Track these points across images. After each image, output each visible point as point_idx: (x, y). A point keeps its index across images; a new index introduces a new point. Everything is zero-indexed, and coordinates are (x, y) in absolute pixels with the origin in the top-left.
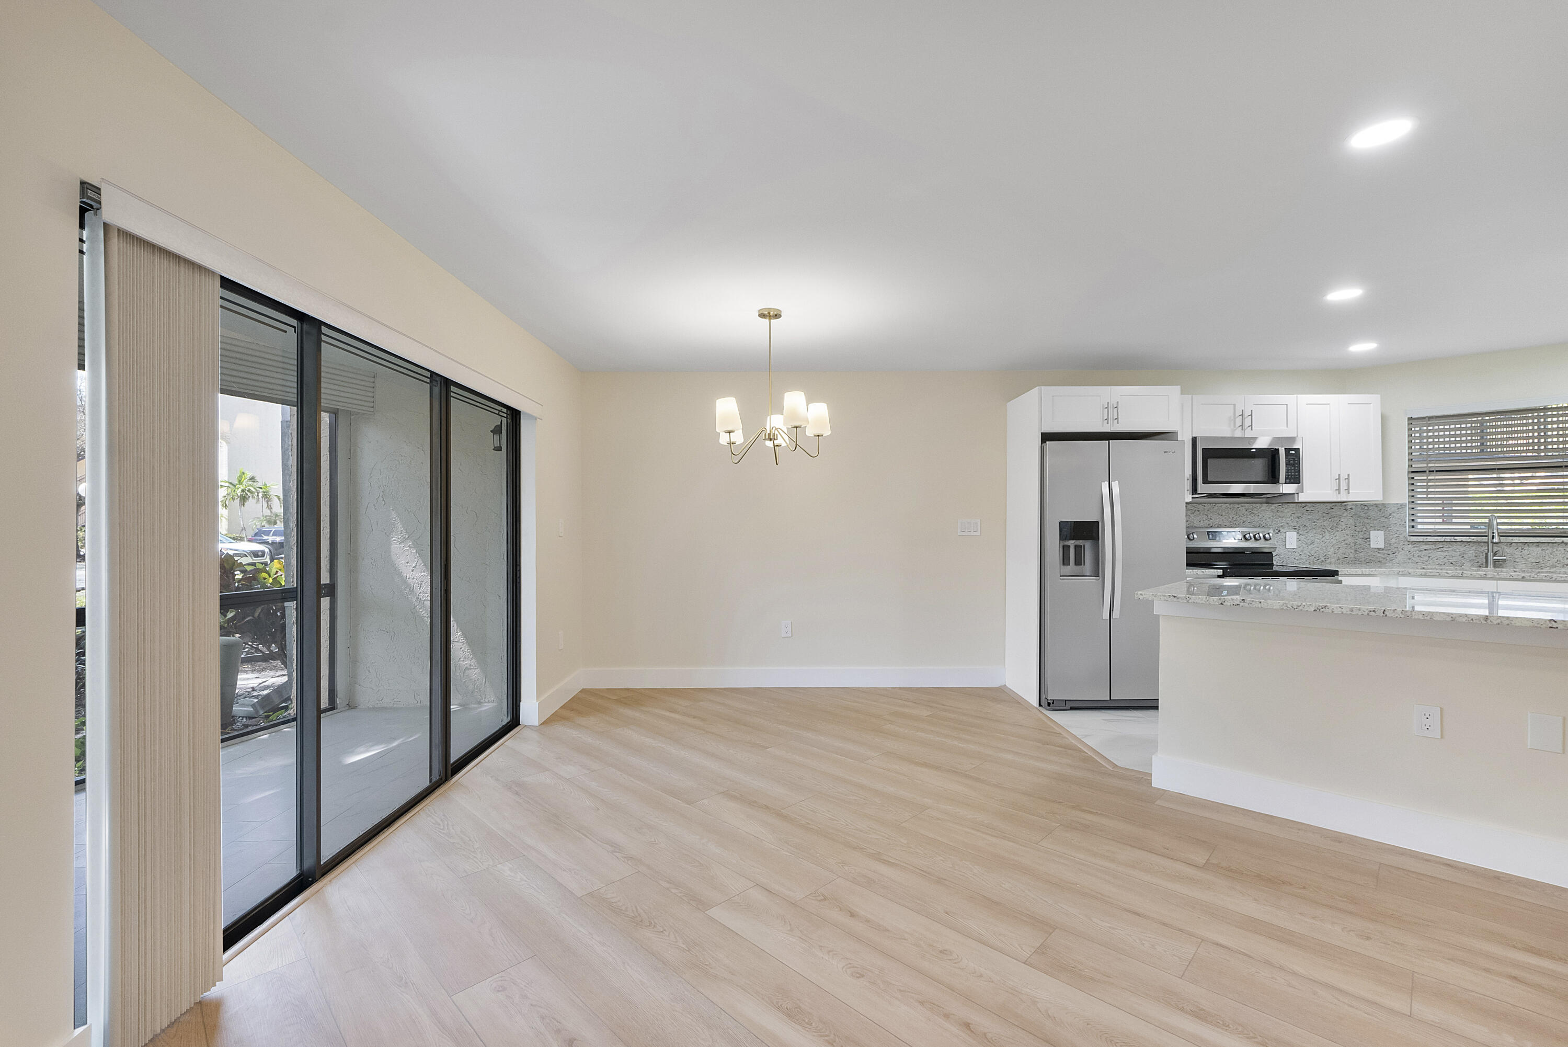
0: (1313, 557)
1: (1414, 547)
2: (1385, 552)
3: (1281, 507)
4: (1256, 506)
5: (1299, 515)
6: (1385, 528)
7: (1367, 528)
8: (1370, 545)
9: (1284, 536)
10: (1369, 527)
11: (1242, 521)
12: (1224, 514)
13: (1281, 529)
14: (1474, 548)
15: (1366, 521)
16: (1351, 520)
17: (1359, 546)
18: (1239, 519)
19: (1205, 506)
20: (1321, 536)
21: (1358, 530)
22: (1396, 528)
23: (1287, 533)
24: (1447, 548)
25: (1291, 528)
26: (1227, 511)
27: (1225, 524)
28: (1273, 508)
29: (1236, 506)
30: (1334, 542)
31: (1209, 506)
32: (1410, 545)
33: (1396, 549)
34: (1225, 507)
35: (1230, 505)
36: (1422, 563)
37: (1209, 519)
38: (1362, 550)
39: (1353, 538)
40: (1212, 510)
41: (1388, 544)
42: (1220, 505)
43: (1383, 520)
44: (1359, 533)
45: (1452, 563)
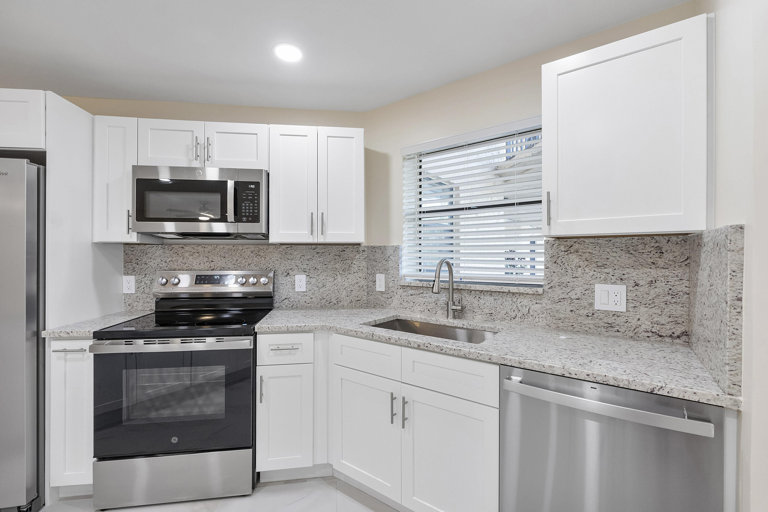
0: (325, 300)
1: (404, 291)
2: (385, 296)
3: (289, 249)
5: (309, 257)
6: (385, 271)
7: (374, 271)
8: (376, 288)
9: (294, 278)
10: (375, 270)
11: (247, 264)
12: (227, 256)
13: (290, 271)
15: (374, 263)
16: (364, 263)
17: (370, 289)
18: (244, 261)
19: (205, 248)
20: (333, 279)
21: (367, 272)
22: (392, 272)
26: (230, 253)
27: (229, 267)
28: (282, 250)
30: (346, 285)
32: (401, 290)
33: (392, 293)
34: (228, 249)
35: (233, 246)
36: (410, 309)
37: (210, 262)
38: (372, 294)
39: (367, 280)
40: (213, 252)
41: (387, 286)
42: (222, 246)
43: (384, 262)
44: (368, 275)
45: (429, 310)
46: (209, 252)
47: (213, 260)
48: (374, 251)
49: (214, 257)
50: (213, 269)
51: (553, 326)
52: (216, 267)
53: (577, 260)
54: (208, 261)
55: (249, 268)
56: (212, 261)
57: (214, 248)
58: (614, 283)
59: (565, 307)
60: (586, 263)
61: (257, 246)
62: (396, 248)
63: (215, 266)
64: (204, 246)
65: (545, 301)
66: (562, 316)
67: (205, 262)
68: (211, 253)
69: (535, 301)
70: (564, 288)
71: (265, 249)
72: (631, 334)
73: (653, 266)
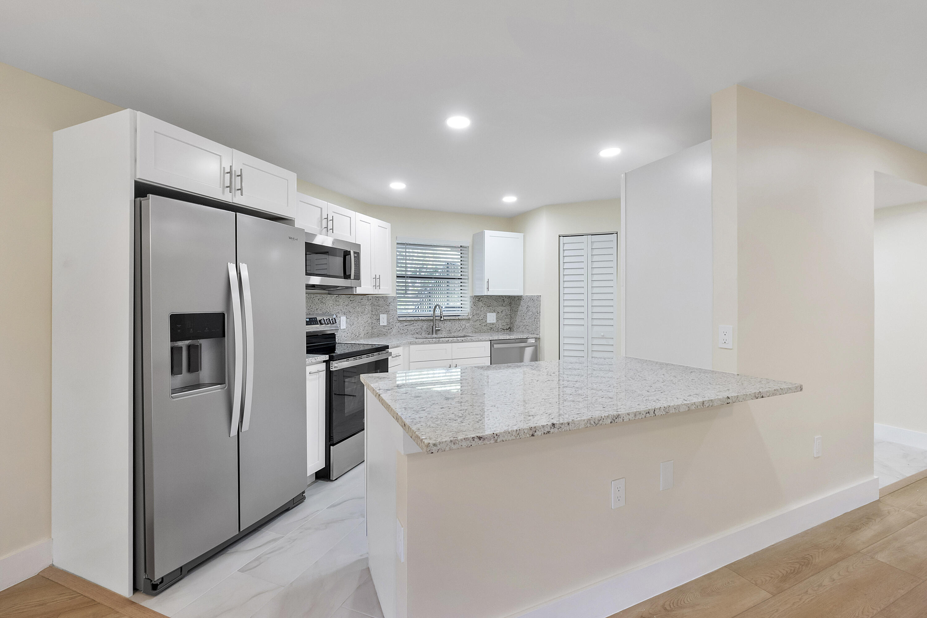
0: (354, 334)
1: (401, 324)
2: (387, 328)
3: (337, 297)
4: (324, 297)
5: (347, 304)
6: (387, 312)
7: (378, 312)
8: (380, 324)
9: (339, 319)
10: (379, 312)
11: (315, 309)
13: (338, 313)
14: (426, 323)
15: (378, 308)
16: (370, 307)
17: (374, 325)
18: (314, 307)
20: (357, 319)
21: (373, 313)
23: (341, 317)
24: (415, 324)
25: (343, 313)
28: (333, 298)
29: (312, 296)
30: (363, 323)
32: (399, 323)
33: (392, 326)
36: (405, 334)
38: (376, 328)
39: (372, 319)
41: (388, 322)
43: (386, 307)
44: (373, 316)
45: (417, 333)
48: (378, 299)
51: (474, 332)
53: (482, 304)
55: (317, 312)
58: (492, 312)
59: (478, 323)
60: (484, 305)
61: (322, 295)
62: (395, 298)
65: (471, 322)
66: (477, 327)
69: (467, 322)
70: (477, 316)
71: (325, 298)
72: (497, 331)
73: (502, 306)
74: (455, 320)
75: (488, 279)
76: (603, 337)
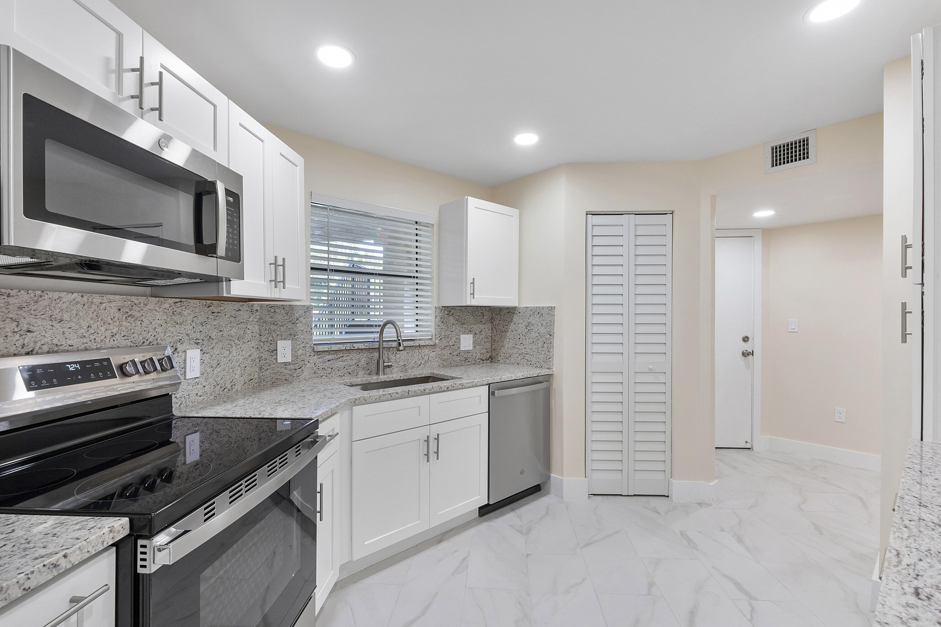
0: (219, 386)
1: (319, 358)
2: (292, 367)
3: (178, 304)
4: (137, 302)
5: (203, 320)
6: (292, 336)
7: (273, 337)
8: (277, 359)
9: (183, 357)
10: (275, 335)
11: (108, 334)
12: (66, 317)
13: (178, 345)
14: (365, 355)
15: (273, 327)
16: (256, 326)
17: (264, 362)
18: (103, 329)
19: (9, 296)
20: (228, 352)
21: (263, 339)
22: (302, 337)
23: (188, 351)
24: (346, 357)
25: (192, 342)
26: (74, 312)
27: (70, 342)
28: (167, 306)
29: (97, 299)
30: (241, 360)
31: (24, 296)
32: (316, 357)
33: (303, 362)
34: (71, 302)
35: (82, 296)
36: (326, 376)
37: (22, 333)
38: (268, 367)
39: (259, 350)
40: (33, 308)
41: (295, 356)
42: (56, 295)
43: (290, 325)
44: (262, 344)
45: (349, 373)
46: (20, 308)
47: (31, 328)
48: (273, 311)
49: (35, 320)
50: (32, 351)
51: (441, 365)
52: (39, 345)
53: (453, 320)
54: (16, 330)
55: (112, 343)
56: (29, 331)
57: (36, 298)
58: (468, 334)
59: (447, 351)
60: (457, 322)
61: (129, 297)
62: (307, 308)
63: (35, 342)
64: (8, 291)
65: (437, 349)
66: (446, 357)
67: (9, 334)
68: (27, 309)
69: (432, 350)
70: (447, 339)
71: (142, 305)
72: (473, 362)
73: (481, 323)
74: (414, 348)
75: (474, 279)
76: (651, 372)
